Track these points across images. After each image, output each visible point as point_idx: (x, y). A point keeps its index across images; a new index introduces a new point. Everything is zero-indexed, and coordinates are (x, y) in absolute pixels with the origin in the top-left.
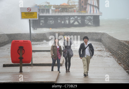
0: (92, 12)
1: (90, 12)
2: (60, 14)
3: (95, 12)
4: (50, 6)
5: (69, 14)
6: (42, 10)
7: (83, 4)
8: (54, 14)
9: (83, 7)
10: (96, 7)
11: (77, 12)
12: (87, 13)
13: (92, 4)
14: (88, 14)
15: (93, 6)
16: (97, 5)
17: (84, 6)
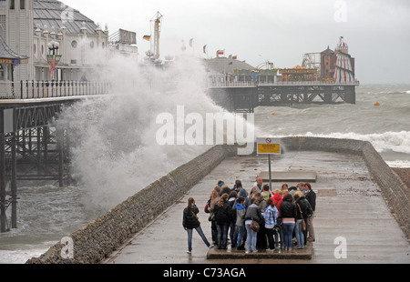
0: (343, 79)
1: (339, 79)
2: (290, 84)
3: (348, 80)
4: (275, 71)
5: (306, 83)
6: (261, 76)
7: (328, 67)
8: (280, 84)
9: (327, 71)
10: (349, 71)
11: (318, 79)
12: (335, 81)
13: (343, 67)
14: (337, 83)
15: (344, 70)
16: (350, 69)
17: (330, 71)
